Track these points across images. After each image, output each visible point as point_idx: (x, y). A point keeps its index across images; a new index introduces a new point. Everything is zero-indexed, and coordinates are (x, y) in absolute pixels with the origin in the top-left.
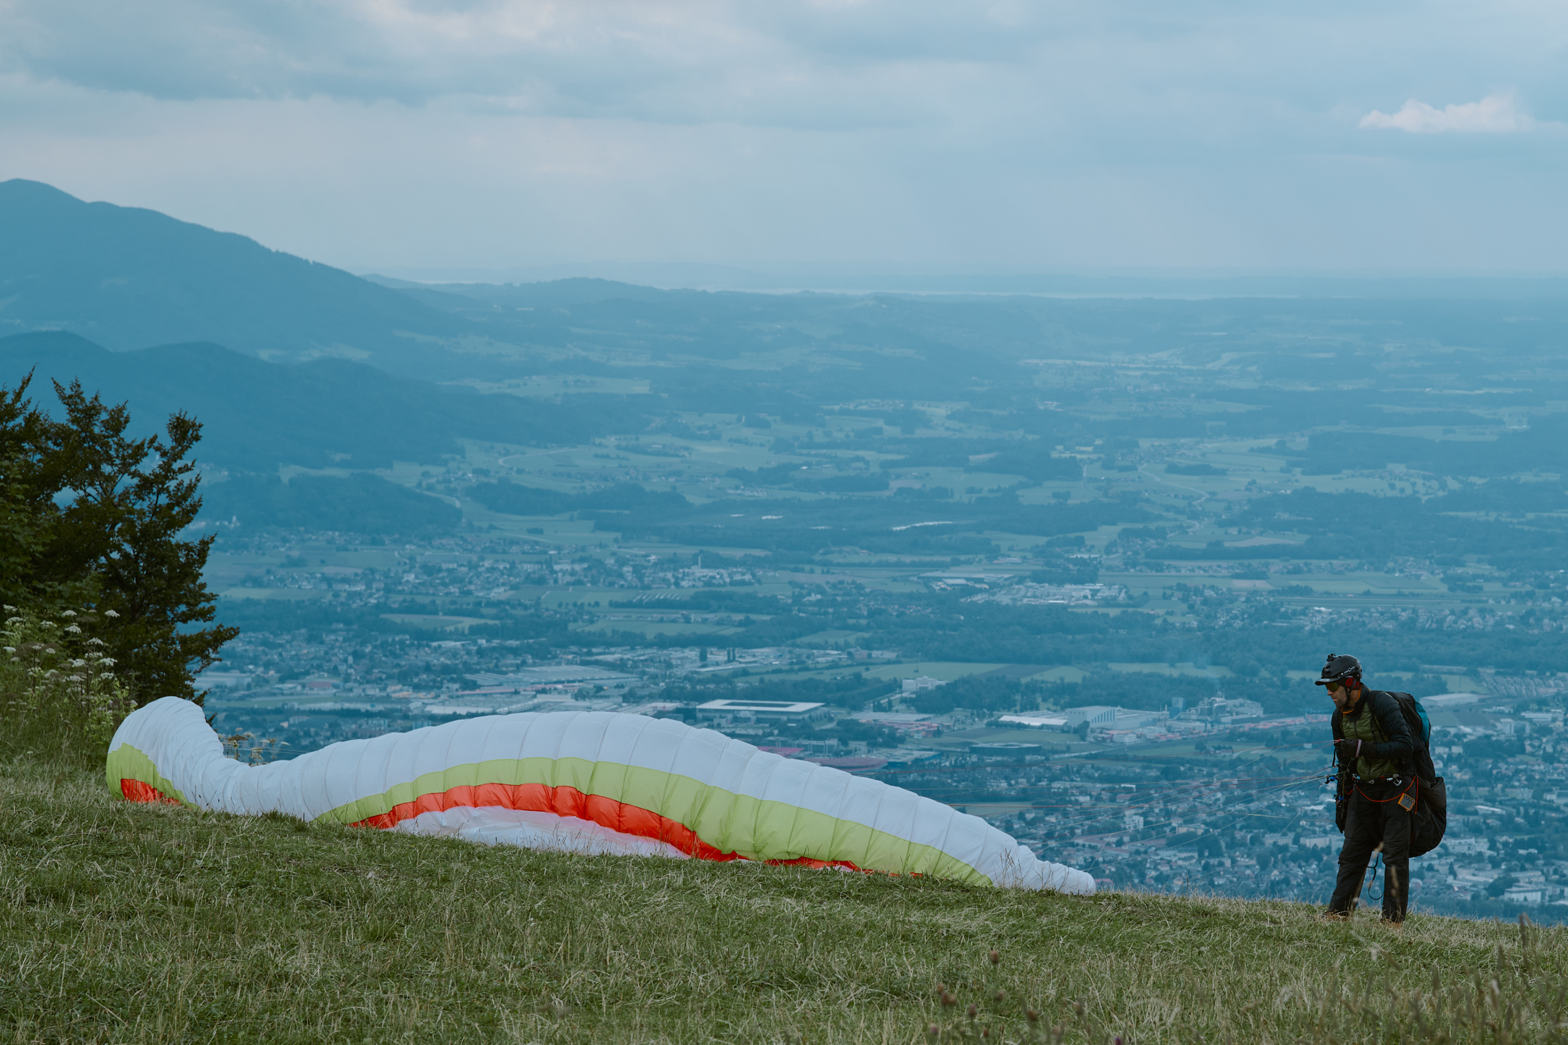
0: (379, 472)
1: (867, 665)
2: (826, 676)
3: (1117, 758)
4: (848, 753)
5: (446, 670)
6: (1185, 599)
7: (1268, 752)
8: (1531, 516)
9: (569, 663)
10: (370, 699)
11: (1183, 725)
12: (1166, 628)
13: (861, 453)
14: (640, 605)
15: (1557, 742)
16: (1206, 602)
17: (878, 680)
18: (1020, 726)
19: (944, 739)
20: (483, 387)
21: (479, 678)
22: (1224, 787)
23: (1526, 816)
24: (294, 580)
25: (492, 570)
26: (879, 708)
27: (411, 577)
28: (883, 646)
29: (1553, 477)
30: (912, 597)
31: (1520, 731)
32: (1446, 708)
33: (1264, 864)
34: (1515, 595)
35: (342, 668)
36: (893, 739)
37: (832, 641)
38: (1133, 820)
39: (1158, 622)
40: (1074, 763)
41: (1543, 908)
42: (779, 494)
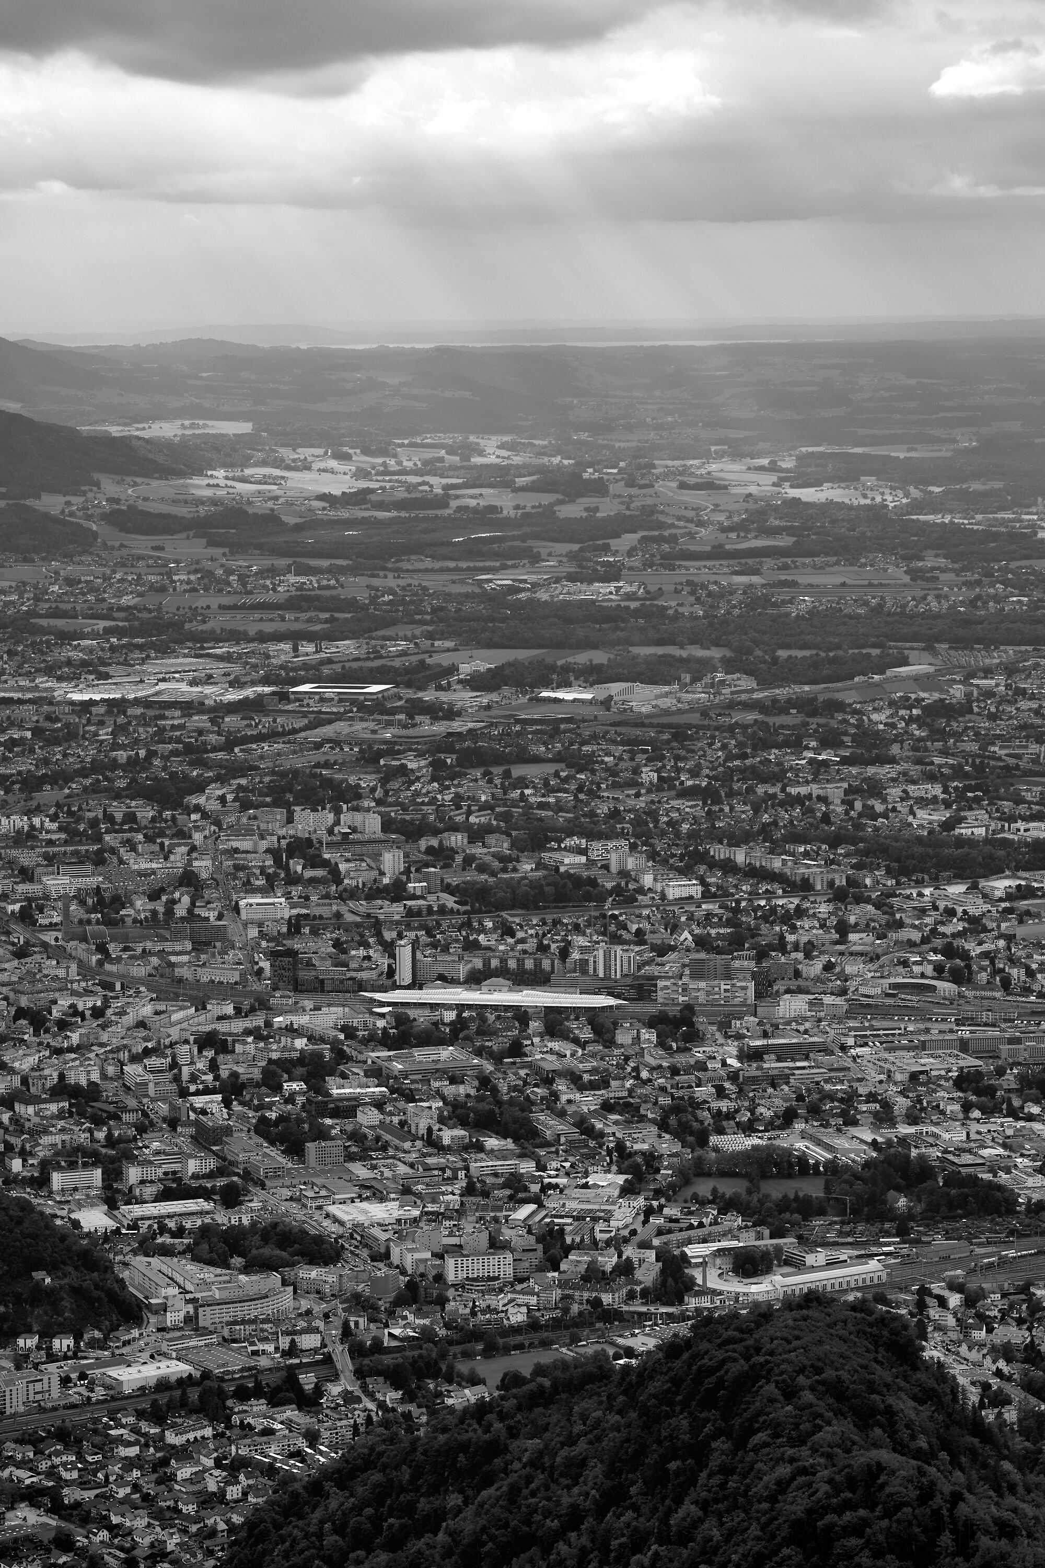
0: (29, 502)
1: (430, 653)
2: (397, 663)
3: (636, 725)
4: (414, 725)
5: (84, 664)
6: (693, 593)
7: (760, 717)
9: (185, 656)
10: (21, 689)
11: (690, 696)
12: (677, 616)
13: (427, 479)
14: (243, 607)
15: (1000, 703)
16: (710, 595)
17: (440, 665)
18: (556, 701)
19: (493, 712)
21: (110, 670)
22: (724, 747)
23: (973, 765)
25: (122, 581)
26: (440, 688)
27: (56, 588)
28: (443, 636)
29: (998, 485)
30: (467, 596)
31: (968, 695)
32: (908, 678)
33: (756, 810)
34: (966, 583)
36: (451, 714)
37: (401, 634)
38: (649, 775)
39: (671, 612)
40: (600, 730)
41: (987, 841)
42: (360, 513)
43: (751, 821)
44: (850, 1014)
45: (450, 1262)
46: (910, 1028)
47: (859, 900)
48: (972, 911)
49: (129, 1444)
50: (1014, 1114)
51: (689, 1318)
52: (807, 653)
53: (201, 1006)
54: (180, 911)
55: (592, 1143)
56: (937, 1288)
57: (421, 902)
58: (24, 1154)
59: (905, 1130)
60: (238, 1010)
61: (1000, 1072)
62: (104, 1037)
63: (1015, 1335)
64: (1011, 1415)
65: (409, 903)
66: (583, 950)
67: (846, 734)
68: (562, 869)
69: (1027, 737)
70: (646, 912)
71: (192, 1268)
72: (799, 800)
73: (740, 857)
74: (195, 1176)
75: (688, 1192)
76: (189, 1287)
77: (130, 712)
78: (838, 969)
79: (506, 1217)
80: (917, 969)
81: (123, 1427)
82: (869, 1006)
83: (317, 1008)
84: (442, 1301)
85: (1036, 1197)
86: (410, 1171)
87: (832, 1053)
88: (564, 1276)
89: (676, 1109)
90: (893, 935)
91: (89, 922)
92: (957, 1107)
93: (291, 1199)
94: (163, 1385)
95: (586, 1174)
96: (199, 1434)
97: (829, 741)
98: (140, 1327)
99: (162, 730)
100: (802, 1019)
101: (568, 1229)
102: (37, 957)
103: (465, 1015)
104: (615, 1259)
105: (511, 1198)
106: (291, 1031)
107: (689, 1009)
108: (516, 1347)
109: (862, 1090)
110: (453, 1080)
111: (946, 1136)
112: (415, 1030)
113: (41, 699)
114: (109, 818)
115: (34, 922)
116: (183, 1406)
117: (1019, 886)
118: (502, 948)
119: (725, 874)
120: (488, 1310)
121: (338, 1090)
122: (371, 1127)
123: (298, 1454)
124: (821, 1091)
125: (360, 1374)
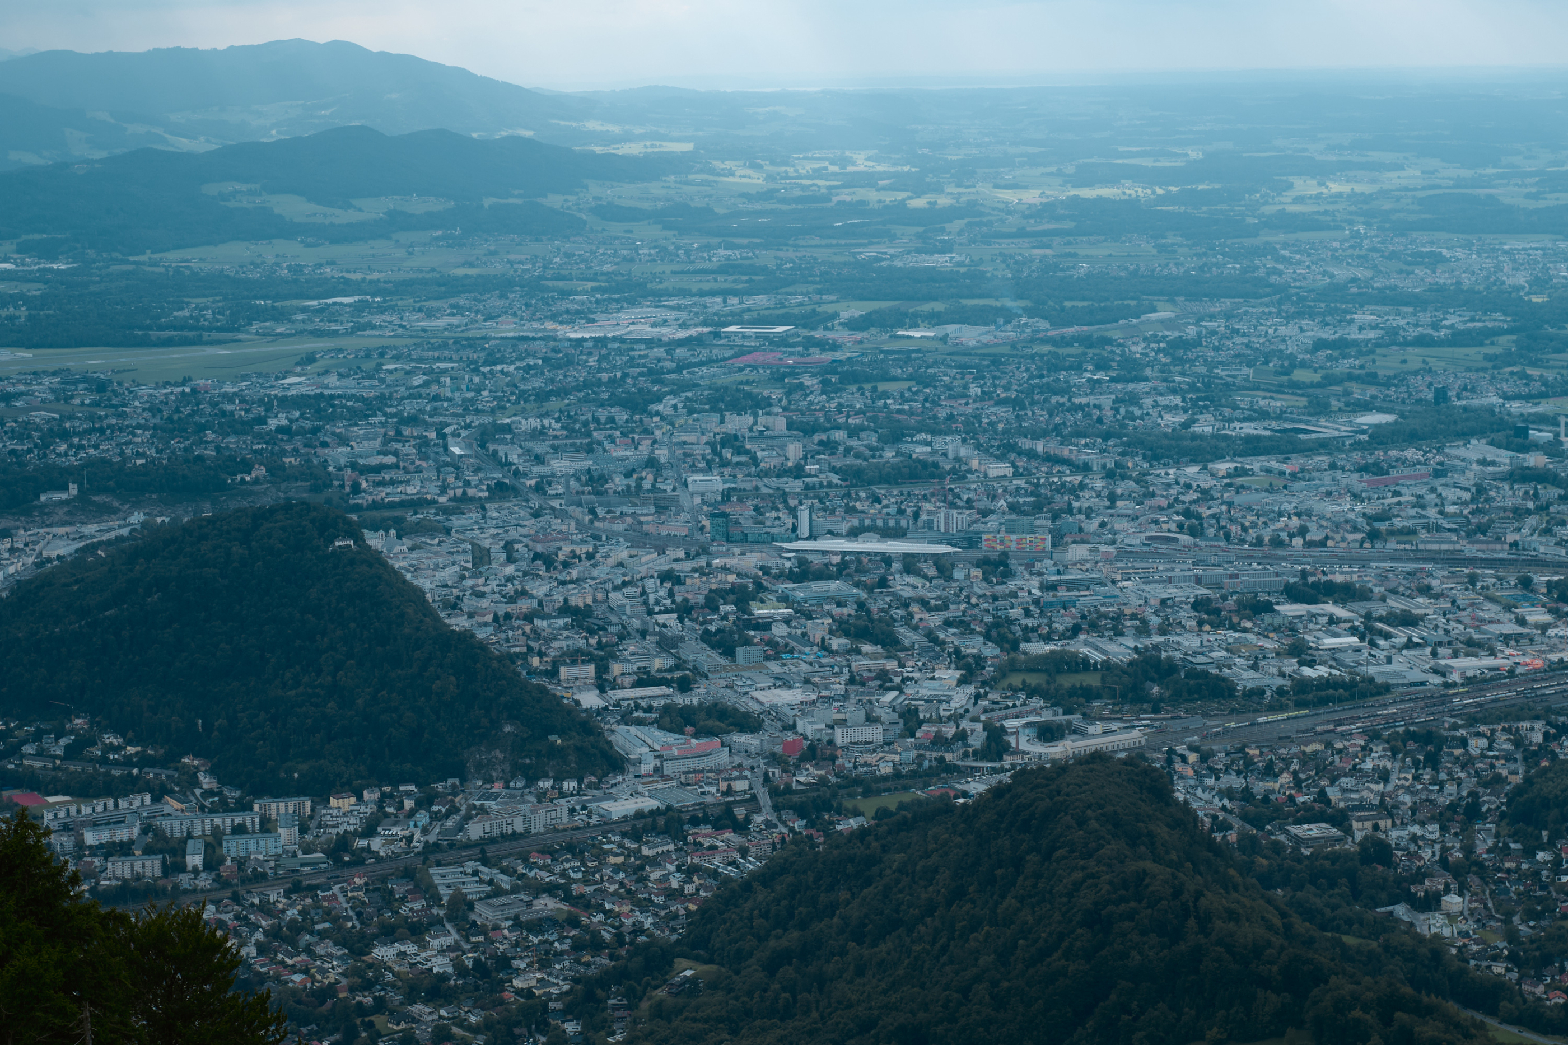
0: (539, 200)
1: (819, 304)
2: (796, 311)
3: (965, 354)
4: (809, 355)
5: (578, 312)
6: (1003, 261)
7: (1052, 349)
8: (1204, 208)
9: (648, 307)
10: (536, 330)
11: (1003, 334)
12: (993, 278)
13: (816, 182)
14: (688, 272)
15: (1221, 339)
16: (1016, 262)
17: (826, 313)
18: (909, 337)
19: (864, 346)
20: (598, 150)
21: (596, 317)
22: (1027, 370)
23: (1203, 383)
24: (492, 263)
25: (604, 254)
26: (826, 329)
27: (558, 260)
28: (828, 292)
29: (1217, 186)
30: (845, 264)
31: (1199, 333)
32: (1156, 321)
33: (1051, 415)
34: (1196, 255)
35: (519, 313)
36: (835, 347)
37: (799, 290)
38: (975, 390)
39: (989, 275)
40: (940, 358)
41: (1213, 436)
42: (769, 206)
43: (1047, 422)
44: (1118, 558)
45: (838, 731)
46: (1161, 568)
47: (1124, 477)
48: (1205, 485)
49: (617, 855)
50: (1233, 627)
51: (1007, 770)
52: (1085, 304)
53: (662, 552)
54: (647, 485)
55: (937, 649)
56: (1180, 749)
57: (815, 479)
58: (541, 654)
59: (1157, 639)
60: (687, 554)
61: (1224, 598)
62: (595, 573)
63: (1236, 782)
64: (1232, 836)
65: (806, 480)
66: (930, 513)
67: (1113, 360)
68: (914, 456)
69: (1241, 363)
70: (973, 486)
71: (658, 733)
72: (1081, 407)
73: (1040, 447)
74: (659, 671)
75: (1005, 683)
76: (657, 747)
77: (610, 346)
78: (1109, 526)
79: (878, 701)
80: (1165, 526)
81: (613, 843)
82: (1131, 552)
83: (743, 554)
84: (833, 758)
85: (1249, 686)
86: (810, 669)
87: (1106, 585)
88: (919, 742)
89: (996, 625)
90: (1148, 503)
91: (583, 493)
92: (1194, 623)
93: (727, 687)
94: (639, 815)
95: (933, 670)
96: (665, 848)
97: (1101, 366)
98: (623, 774)
99: (632, 358)
100: (1083, 562)
101: (921, 708)
102: (548, 517)
103: (847, 558)
104: (954, 730)
105: (880, 687)
106: (725, 569)
107: (1005, 554)
108: (885, 791)
109: (1127, 611)
110: (839, 604)
111: (1186, 643)
112: (812, 569)
113: (549, 337)
114: (596, 420)
115: (545, 493)
116: (653, 829)
117: (1236, 468)
118: (872, 511)
119: (1029, 459)
120: (866, 764)
121: (760, 611)
122: (782, 637)
123: (734, 863)
124: (1097, 611)
125: (776, 808)
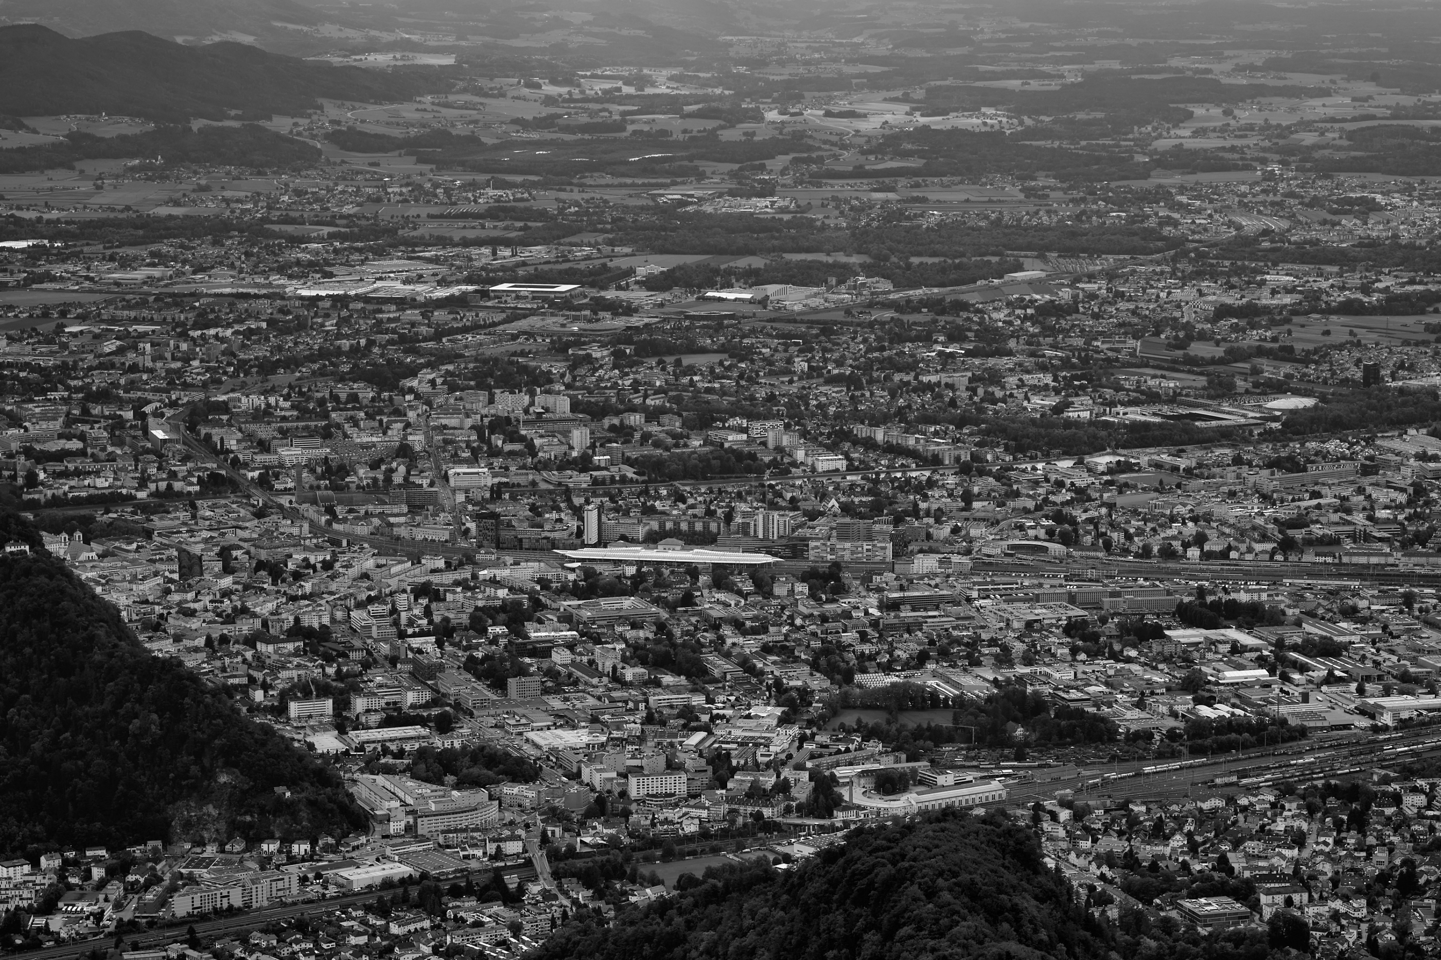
0: (262, 123)
1: (611, 257)
2: (582, 266)
3: (789, 321)
4: (598, 320)
5: (311, 264)
6: (837, 207)
7: (896, 315)
8: (1083, 143)
9: (399, 258)
10: (257, 286)
11: (836, 297)
12: (824, 227)
13: (606, 106)
14: (449, 216)
15: (1102, 304)
16: (852, 208)
17: (619, 268)
18: (720, 300)
19: (666, 310)
20: (336, 60)
21: (335, 270)
22: (865, 341)
23: (1079, 358)
24: (203, 201)
25: (343, 192)
26: (620, 288)
27: (286, 198)
28: (622, 243)
29: (1100, 115)
30: (642, 208)
31: (1075, 297)
32: (1023, 282)
33: (893, 395)
34: (1072, 200)
35: (237, 264)
36: (630, 310)
37: (586, 241)
38: (800, 365)
39: (819, 223)
40: (758, 325)
41: (1091, 423)
42: (548, 136)
43: (889, 405)
44: (974, 571)
45: (633, 781)
46: (1026, 583)
47: (982, 473)
48: (1079, 483)
49: (359, 934)
50: (1116, 656)
51: (838, 829)
52: (936, 260)
53: (416, 560)
54: (398, 479)
55: (754, 680)
56: (1049, 804)
57: (605, 473)
58: (266, 687)
59: (1022, 670)
60: (448, 564)
61: (1103, 620)
62: (333, 586)
63: (1114, 844)
64: (1113, 913)
65: (595, 473)
66: (745, 514)
67: (970, 330)
68: (726, 445)
69: (1126, 334)
70: (798, 482)
71: (411, 784)
72: (930, 387)
73: (879, 435)
74: (413, 706)
75: (836, 722)
76: (409, 800)
77: (351, 306)
78: (963, 533)
79: (681, 743)
80: (1031, 533)
81: (354, 919)
82: (990, 564)
83: (516, 563)
84: (626, 814)
85: (1134, 728)
86: (598, 703)
87: (958, 604)
88: (731, 794)
89: (826, 651)
90: (1011, 504)
91: (319, 488)
92: (1066, 651)
93: (496, 726)
94: (387, 884)
95: (749, 707)
96: (419, 926)
97: (955, 336)
98: (367, 834)
99: (380, 322)
100: (931, 575)
101: (734, 753)
102: (275, 517)
103: (644, 569)
104: (773, 779)
105: (685, 726)
106: (494, 582)
107: (836, 566)
108: (689, 854)
109: (985, 636)
110: (635, 626)
111: (1057, 675)
112: (601, 582)
113: (275, 294)
114: (335, 398)
115: (271, 488)
116: (404, 902)
117: (1119, 462)
118: (675, 512)
119: (866, 450)
120: (666, 821)
121: (536, 633)
122: (563, 665)
123: (503, 943)
124: (949, 636)
125: (557, 875)
